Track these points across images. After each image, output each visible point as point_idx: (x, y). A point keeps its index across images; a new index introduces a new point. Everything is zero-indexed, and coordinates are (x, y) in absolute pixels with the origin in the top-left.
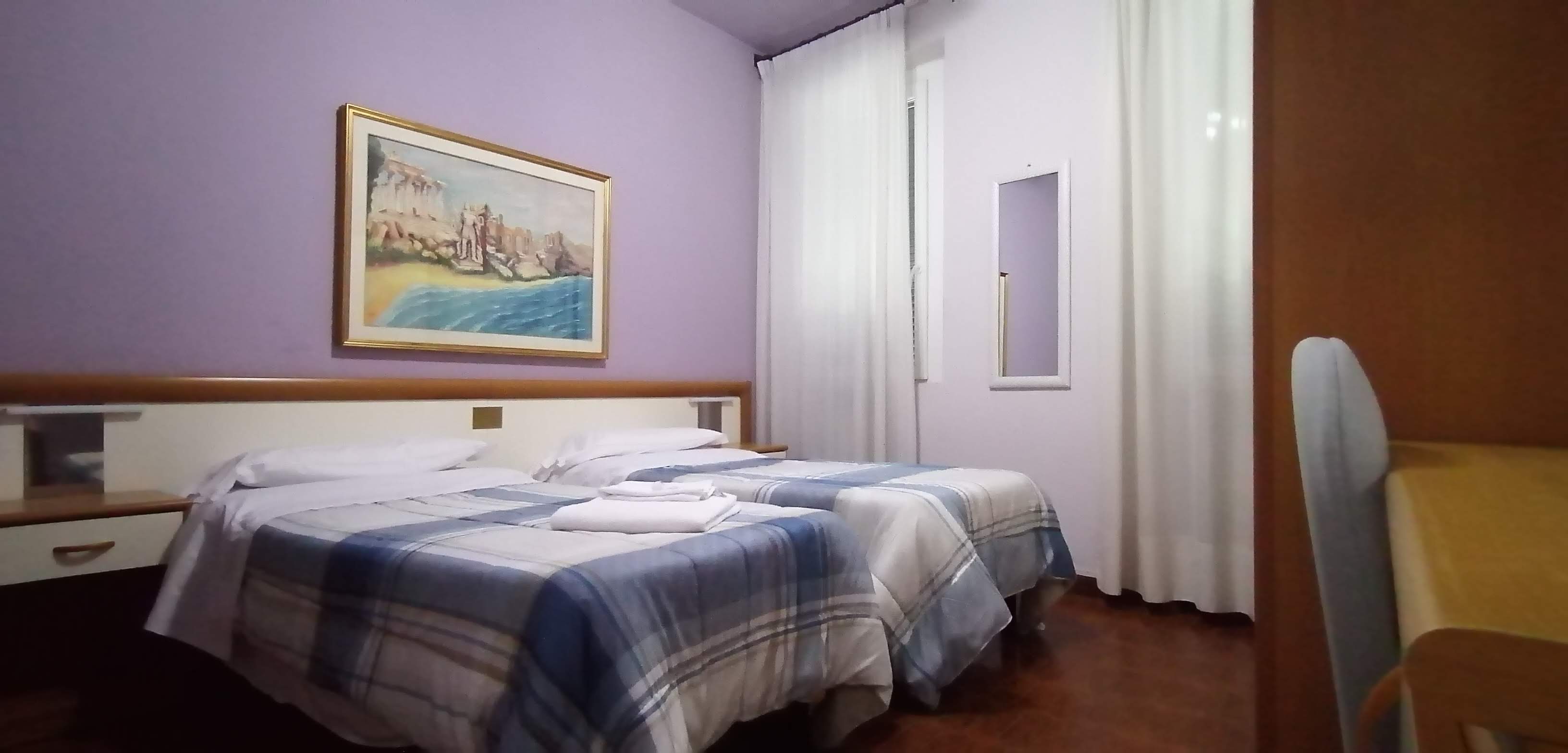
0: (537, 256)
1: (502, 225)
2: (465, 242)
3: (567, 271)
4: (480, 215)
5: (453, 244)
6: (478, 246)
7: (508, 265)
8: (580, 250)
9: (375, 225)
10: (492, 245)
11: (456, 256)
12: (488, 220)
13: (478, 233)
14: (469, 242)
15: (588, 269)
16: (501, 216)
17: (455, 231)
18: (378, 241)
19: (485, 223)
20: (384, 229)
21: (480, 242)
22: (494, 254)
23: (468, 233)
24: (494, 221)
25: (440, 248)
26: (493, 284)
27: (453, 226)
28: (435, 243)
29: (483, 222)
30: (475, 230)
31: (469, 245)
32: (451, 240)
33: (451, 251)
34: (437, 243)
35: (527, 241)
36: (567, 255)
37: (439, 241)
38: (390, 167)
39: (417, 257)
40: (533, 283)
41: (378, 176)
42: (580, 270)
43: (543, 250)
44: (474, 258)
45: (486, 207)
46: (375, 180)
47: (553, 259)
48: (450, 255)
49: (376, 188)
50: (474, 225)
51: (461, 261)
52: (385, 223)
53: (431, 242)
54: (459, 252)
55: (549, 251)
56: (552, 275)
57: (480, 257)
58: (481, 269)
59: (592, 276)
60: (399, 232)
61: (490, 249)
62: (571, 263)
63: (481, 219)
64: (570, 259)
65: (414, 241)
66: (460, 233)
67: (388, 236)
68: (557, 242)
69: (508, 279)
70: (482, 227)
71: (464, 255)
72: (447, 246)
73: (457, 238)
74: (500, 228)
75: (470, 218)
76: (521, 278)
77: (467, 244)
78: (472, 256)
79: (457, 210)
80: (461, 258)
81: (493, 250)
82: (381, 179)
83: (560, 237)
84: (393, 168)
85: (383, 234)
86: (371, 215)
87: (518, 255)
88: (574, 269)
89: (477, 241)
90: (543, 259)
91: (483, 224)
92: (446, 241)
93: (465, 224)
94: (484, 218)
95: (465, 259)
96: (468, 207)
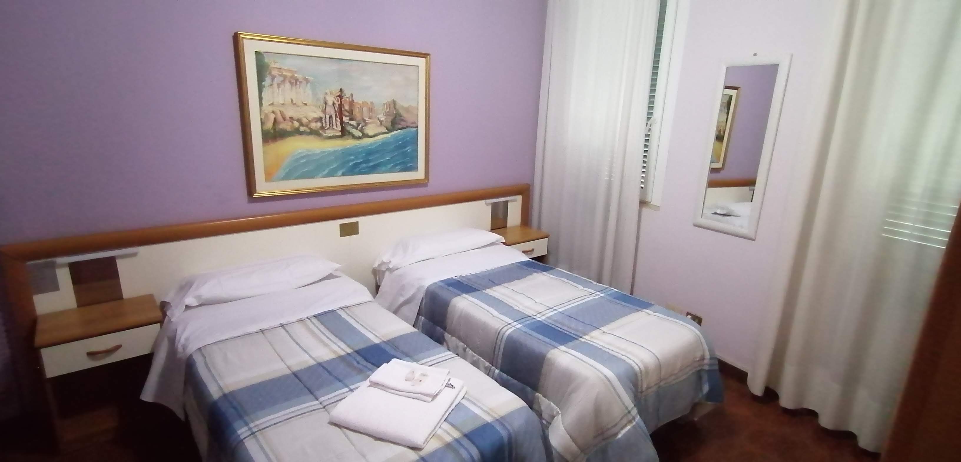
0: (378, 119)
2: (328, 117)
3: (400, 126)
4: (337, 97)
5: (320, 119)
7: (359, 128)
8: (407, 110)
9: (266, 115)
10: (346, 116)
11: (322, 128)
12: (343, 99)
13: (336, 109)
14: (331, 117)
15: (414, 123)
16: (352, 95)
17: (321, 110)
18: (269, 125)
19: (341, 102)
20: (272, 116)
21: (338, 115)
22: (348, 123)
23: (331, 111)
24: (347, 99)
25: (311, 123)
26: (349, 143)
27: (319, 107)
28: (308, 121)
29: (340, 101)
30: (334, 107)
31: (331, 119)
32: (318, 117)
33: (319, 124)
35: (371, 109)
36: (400, 115)
37: (310, 119)
38: (273, 72)
39: (297, 132)
40: (376, 138)
41: (265, 81)
42: (408, 124)
43: (382, 114)
44: (335, 127)
45: (341, 90)
46: (263, 83)
47: (390, 119)
48: (319, 128)
49: (264, 89)
50: (334, 104)
51: (326, 130)
52: (273, 112)
53: (305, 121)
54: (324, 125)
55: (387, 114)
56: (389, 131)
57: (339, 126)
58: (340, 134)
59: (417, 127)
60: (282, 117)
61: (345, 119)
62: (403, 120)
63: (338, 99)
64: (401, 118)
65: (294, 122)
66: (324, 111)
67: (275, 120)
68: (392, 106)
69: (359, 138)
70: (339, 104)
71: (328, 126)
72: (316, 122)
73: (322, 115)
74: (352, 103)
75: (330, 100)
76: (368, 136)
77: (329, 118)
78: (333, 125)
79: (321, 96)
80: (326, 128)
81: (347, 120)
82: (267, 82)
83: (394, 103)
84: (275, 72)
85: (272, 120)
86: (263, 108)
87: (364, 120)
88: (403, 124)
89: (336, 115)
90: (382, 121)
91: (339, 103)
92: (315, 118)
93: (327, 105)
94: (340, 98)
95: (328, 129)
96: (328, 92)
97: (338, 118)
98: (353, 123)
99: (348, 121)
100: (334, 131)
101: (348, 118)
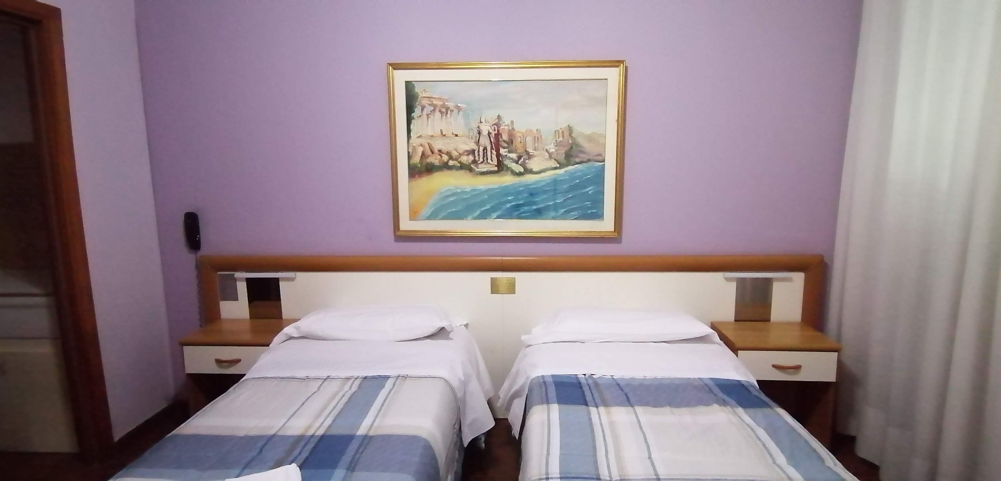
0: (547, 150)
1: (513, 129)
2: (481, 149)
3: (577, 160)
5: (473, 152)
6: (493, 151)
7: (520, 163)
8: (590, 138)
9: (414, 148)
10: (504, 148)
11: (474, 162)
12: (501, 128)
13: (492, 140)
14: (485, 149)
15: (600, 155)
16: (512, 122)
17: (473, 141)
18: (416, 159)
19: (498, 131)
20: (420, 149)
21: (494, 147)
22: (507, 155)
23: (485, 141)
24: (506, 127)
25: (462, 156)
26: (507, 180)
27: (472, 138)
28: (458, 154)
29: (496, 130)
30: (490, 138)
31: (485, 151)
32: (470, 149)
33: (471, 158)
34: (459, 153)
35: (537, 139)
36: (578, 145)
37: (461, 152)
38: (423, 102)
39: (445, 166)
40: (543, 175)
41: (414, 112)
42: (590, 157)
43: (552, 144)
44: (489, 161)
45: (499, 117)
46: (413, 115)
47: (563, 151)
48: (470, 161)
49: (413, 120)
50: (489, 134)
51: (480, 165)
52: (421, 145)
53: (455, 154)
54: (477, 159)
55: (558, 145)
56: (561, 166)
57: (495, 160)
58: (496, 169)
59: (604, 161)
60: (431, 150)
61: (502, 151)
62: (582, 152)
63: (494, 128)
64: (580, 149)
65: (443, 155)
66: (478, 143)
67: (423, 154)
68: (566, 134)
69: (520, 174)
70: (495, 134)
71: (481, 160)
72: (468, 155)
73: (475, 147)
74: (512, 132)
75: (485, 129)
76: (531, 172)
77: (484, 150)
78: (487, 159)
79: (474, 125)
80: (479, 162)
81: (505, 152)
82: (417, 112)
83: (570, 130)
84: (425, 102)
85: (420, 154)
86: (411, 141)
87: (527, 153)
88: (584, 157)
89: (492, 147)
90: (552, 153)
91: (496, 132)
92: (466, 151)
93: (481, 135)
94: (497, 127)
95: (482, 162)
97: (494, 150)
98: (514, 156)
99: (506, 154)
100: (489, 166)
101: (507, 150)
